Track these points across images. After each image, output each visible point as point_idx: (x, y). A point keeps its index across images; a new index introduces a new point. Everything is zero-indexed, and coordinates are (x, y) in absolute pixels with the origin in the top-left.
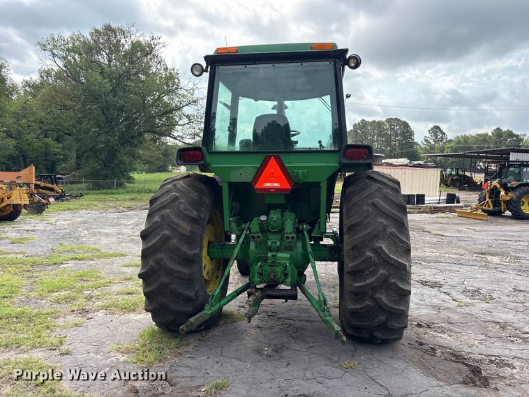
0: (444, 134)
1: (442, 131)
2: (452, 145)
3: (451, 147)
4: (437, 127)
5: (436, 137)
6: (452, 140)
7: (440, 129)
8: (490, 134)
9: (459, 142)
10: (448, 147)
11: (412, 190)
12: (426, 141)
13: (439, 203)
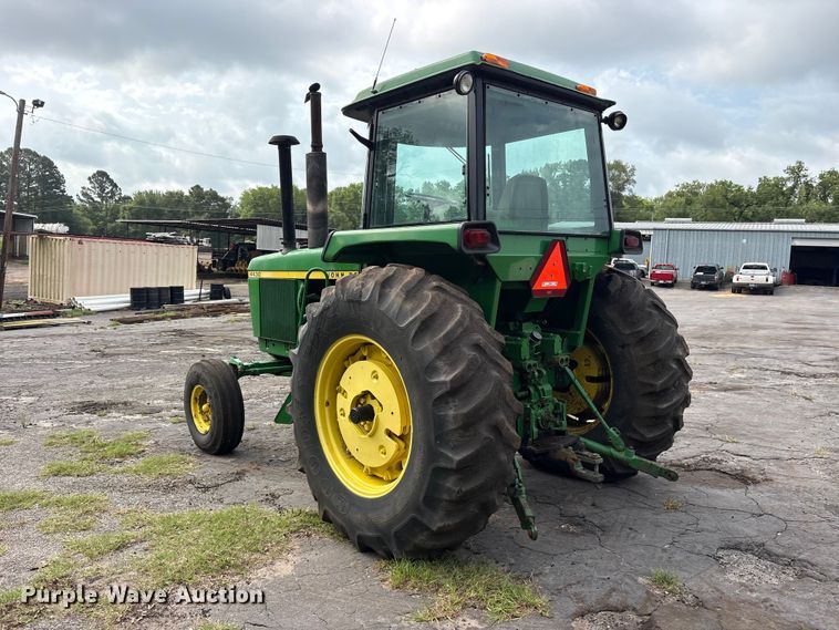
0: (115, 186)
1: (111, 182)
2: (132, 205)
3: (130, 209)
4: (103, 174)
5: (102, 189)
6: (129, 198)
7: (108, 177)
8: (187, 193)
9: (141, 202)
10: (125, 209)
11: (157, 280)
12: (85, 194)
13: (200, 299)
